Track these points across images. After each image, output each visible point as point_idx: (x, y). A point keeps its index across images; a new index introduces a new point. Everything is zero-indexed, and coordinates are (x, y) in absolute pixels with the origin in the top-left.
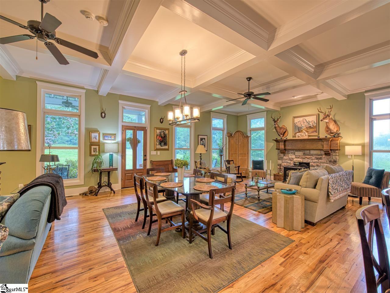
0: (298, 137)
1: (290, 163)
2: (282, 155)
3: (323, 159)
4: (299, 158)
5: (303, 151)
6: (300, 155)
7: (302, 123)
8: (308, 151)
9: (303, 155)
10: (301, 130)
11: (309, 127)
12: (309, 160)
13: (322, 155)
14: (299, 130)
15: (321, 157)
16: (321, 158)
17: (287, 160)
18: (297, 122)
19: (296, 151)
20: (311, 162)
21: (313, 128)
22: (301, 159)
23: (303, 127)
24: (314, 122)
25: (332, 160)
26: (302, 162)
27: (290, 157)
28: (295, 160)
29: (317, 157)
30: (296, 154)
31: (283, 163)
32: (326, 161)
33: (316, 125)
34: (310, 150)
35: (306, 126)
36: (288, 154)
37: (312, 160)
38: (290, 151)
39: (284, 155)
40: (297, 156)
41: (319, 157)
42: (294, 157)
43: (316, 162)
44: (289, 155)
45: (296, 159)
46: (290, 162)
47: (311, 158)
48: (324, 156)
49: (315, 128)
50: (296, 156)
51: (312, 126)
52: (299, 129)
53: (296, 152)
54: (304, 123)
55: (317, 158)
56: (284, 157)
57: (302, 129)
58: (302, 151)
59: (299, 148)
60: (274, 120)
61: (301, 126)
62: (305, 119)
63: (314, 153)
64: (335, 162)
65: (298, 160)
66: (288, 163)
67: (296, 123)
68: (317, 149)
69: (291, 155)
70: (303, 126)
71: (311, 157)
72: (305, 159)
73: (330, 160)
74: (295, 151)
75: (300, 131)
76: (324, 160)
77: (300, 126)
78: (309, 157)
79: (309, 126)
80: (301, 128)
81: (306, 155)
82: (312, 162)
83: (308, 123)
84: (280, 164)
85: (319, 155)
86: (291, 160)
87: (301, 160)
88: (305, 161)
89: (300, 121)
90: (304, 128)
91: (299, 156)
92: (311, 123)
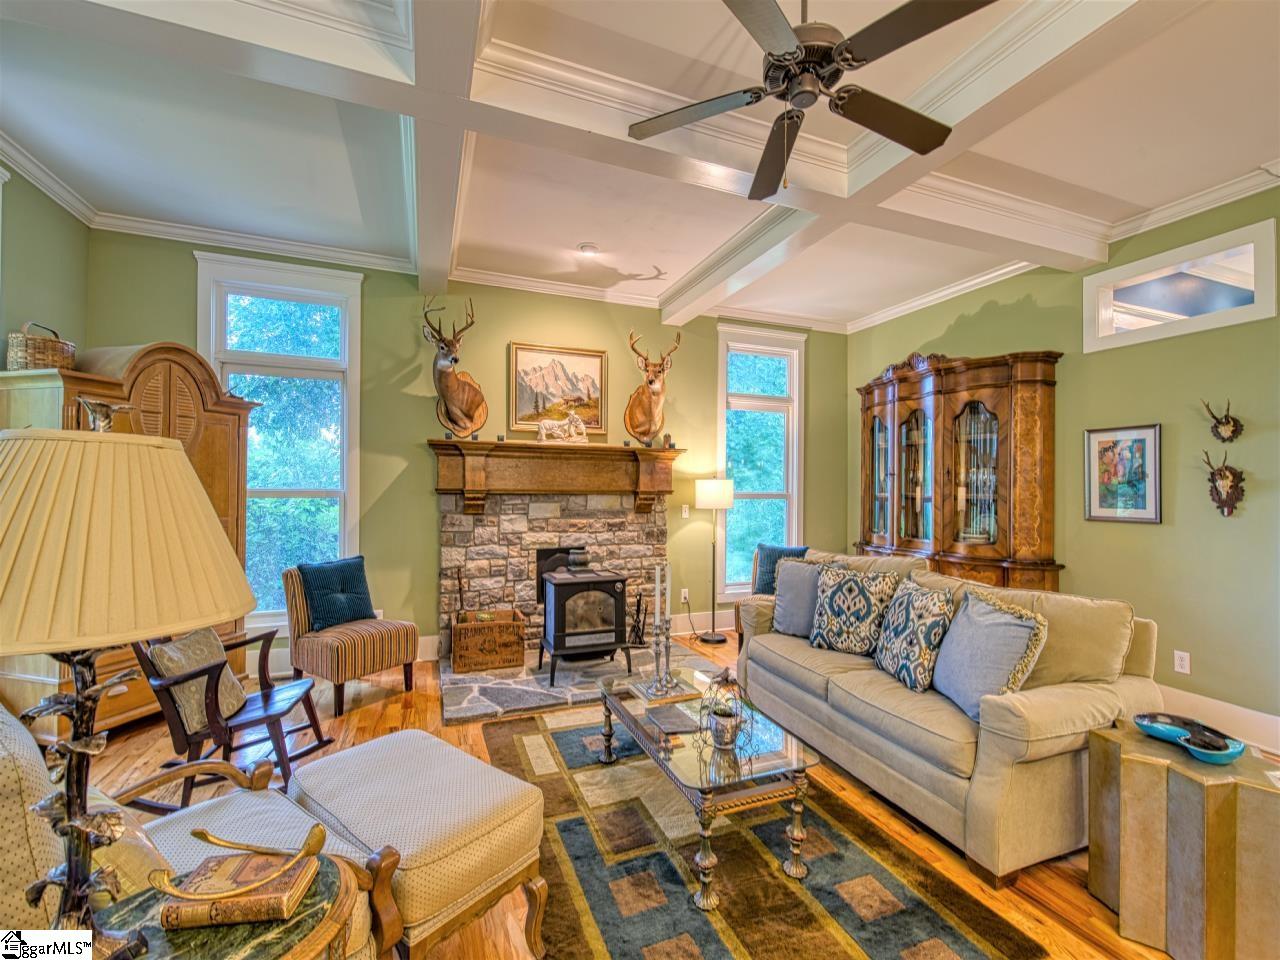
0: (550, 436)
1: (505, 558)
2: (467, 521)
3: (630, 528)
4: (542, 529)
5: (561, 498)
6: (548, 515)
7: (550, 380)
8: (580, 500)
9: (562, 516)
10: (544, 408)
11: (575, 401)
12: (583, 535)
13: (623, 513)
14: (537, 407)
15: (623, 523)
16: (621, 526)
17: (491, 541)
18: (528, 369)
19: (533, 498)
20: (590, 541)
21: (587, 406)
22: (551, 535)
23: (553, 395)
24: (593, 381)
25: (655, 530)
26: (557, 546)
27: (507, 527)
28: (529, 538)
29: (611, 521)
30: (532, 515)
31: (473, 559)
32: (636, 534)
33: (598, 395)
34: (585, 494)
35: (563, 391)
36: (497, 514)
37: (593, 536)
38: (505, 498)
39: (478, 522)
40: (535, 524)
41: (617, 520)
42: (521, 525)
43: (608, 540)
44: (503, 517)
45: (532, 534)
46: (503, 550)
47: (590, 526)
48: (631, 517)
49: (596, 407)
50: (530, 521)
51: (586, 399)
52: (537, 402)
53: (532, 505)
54: (556, 378)
55: (609, 525)
56: (479, 530)
57: (548, 405)
58: (556, 498)
59: (547, 488)
60: (439, 332)
61: (545, 392)
62: (562, 366)
63: (599, 507)
64: (662, 535)
65: (542, 540)
66: (494, 555)
67: (526, 373)
68: (612, 488)
69: (510, 520)
70: (551, 390)
71: (592, 521)
72: (566, 532)
73: (647, 530)
74: (527, 500)
75: (540, 410)
76: (630, 531)
77: (540, 389)
78: (585, 521)
79: (577, 394)
80: (545, 399)
81: (570, 517)
82: (593, 544)
83: (573, 381)
84: (459, 569)
85: (615, 514)
86: (510, 543)
87: (549, 538)
88: (569, 539)
89: (541, 369)
90: (556, 400)
91: (546, 520)
92: (581, 385)
